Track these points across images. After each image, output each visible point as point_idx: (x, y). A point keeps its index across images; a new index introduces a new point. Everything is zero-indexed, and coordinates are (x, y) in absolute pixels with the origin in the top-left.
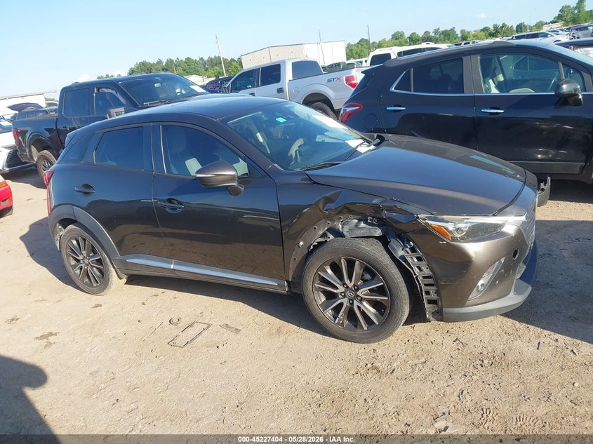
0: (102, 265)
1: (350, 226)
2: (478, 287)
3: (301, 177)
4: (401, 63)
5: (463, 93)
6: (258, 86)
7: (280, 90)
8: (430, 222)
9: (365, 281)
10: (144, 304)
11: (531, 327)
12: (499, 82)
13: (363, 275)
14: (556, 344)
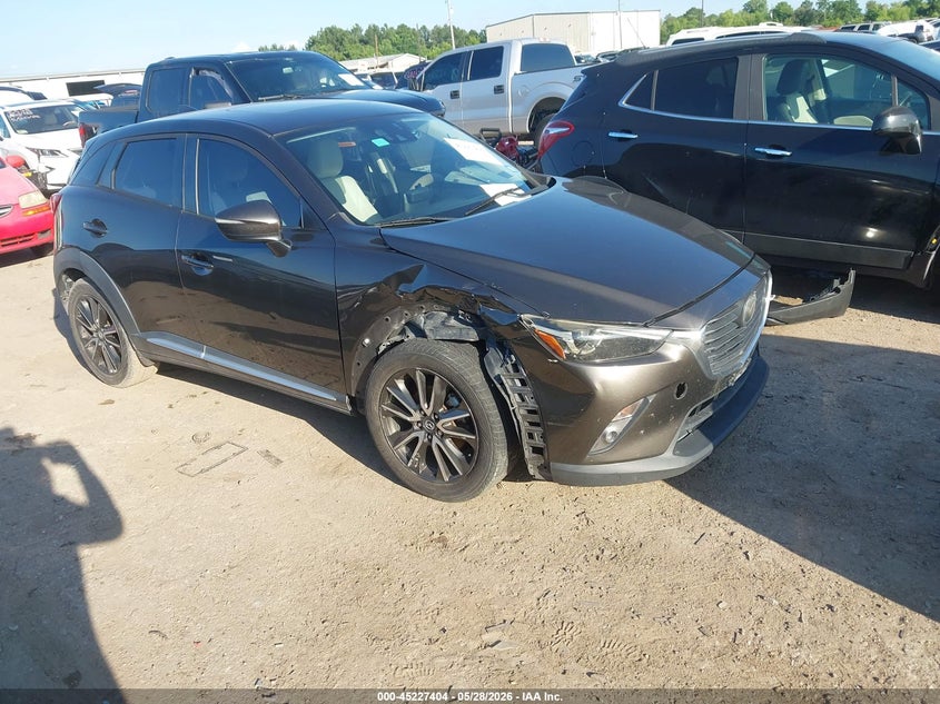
0: (119, 343)
1: (436, 322)
2: (605, 436)
3: (373, 238)
4: (641, 61)
5: (732, 117)
6: (465, 79)
7: (499, 89)
8: (538, 328)
9: (449, 407)
10: (171, 407)
11: (706, 509)
12: (818, 103)
13: (447, 399)
14: (728, 539)
